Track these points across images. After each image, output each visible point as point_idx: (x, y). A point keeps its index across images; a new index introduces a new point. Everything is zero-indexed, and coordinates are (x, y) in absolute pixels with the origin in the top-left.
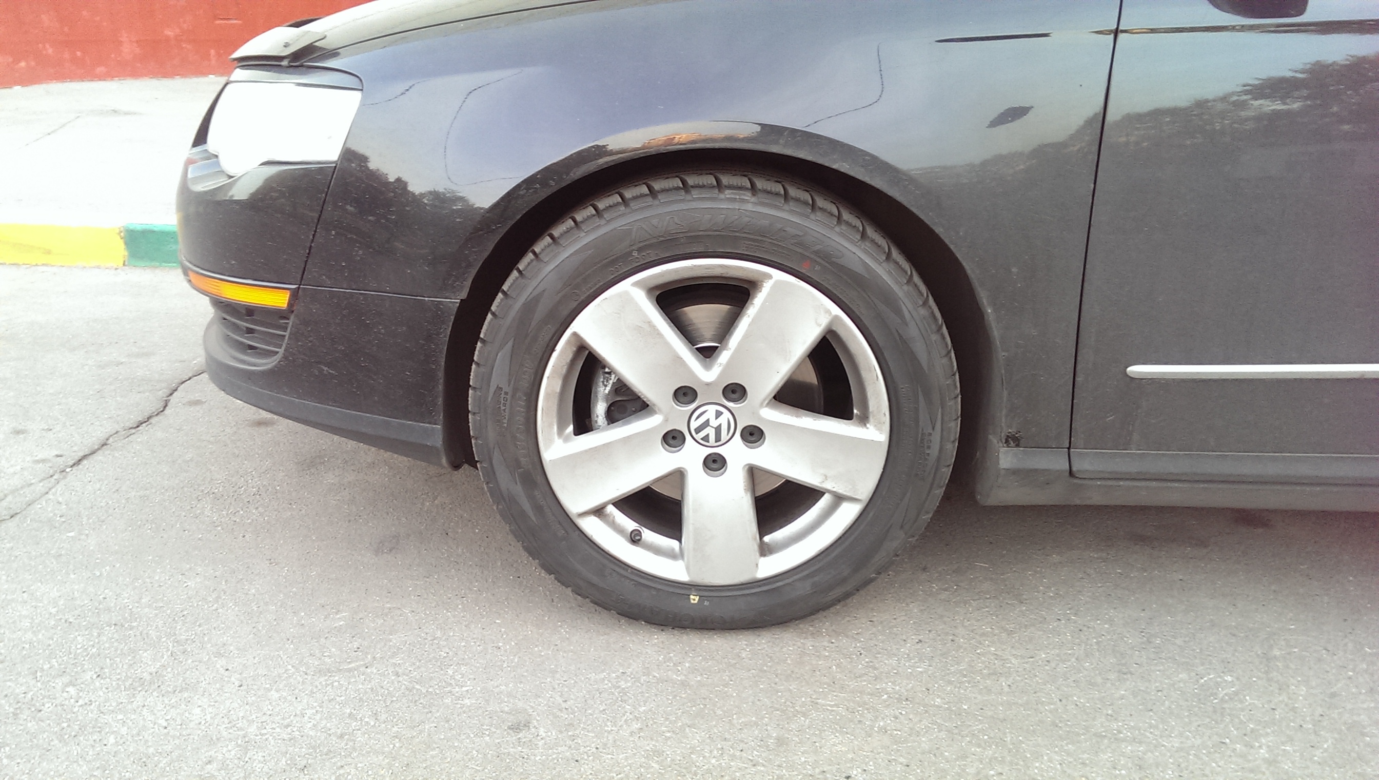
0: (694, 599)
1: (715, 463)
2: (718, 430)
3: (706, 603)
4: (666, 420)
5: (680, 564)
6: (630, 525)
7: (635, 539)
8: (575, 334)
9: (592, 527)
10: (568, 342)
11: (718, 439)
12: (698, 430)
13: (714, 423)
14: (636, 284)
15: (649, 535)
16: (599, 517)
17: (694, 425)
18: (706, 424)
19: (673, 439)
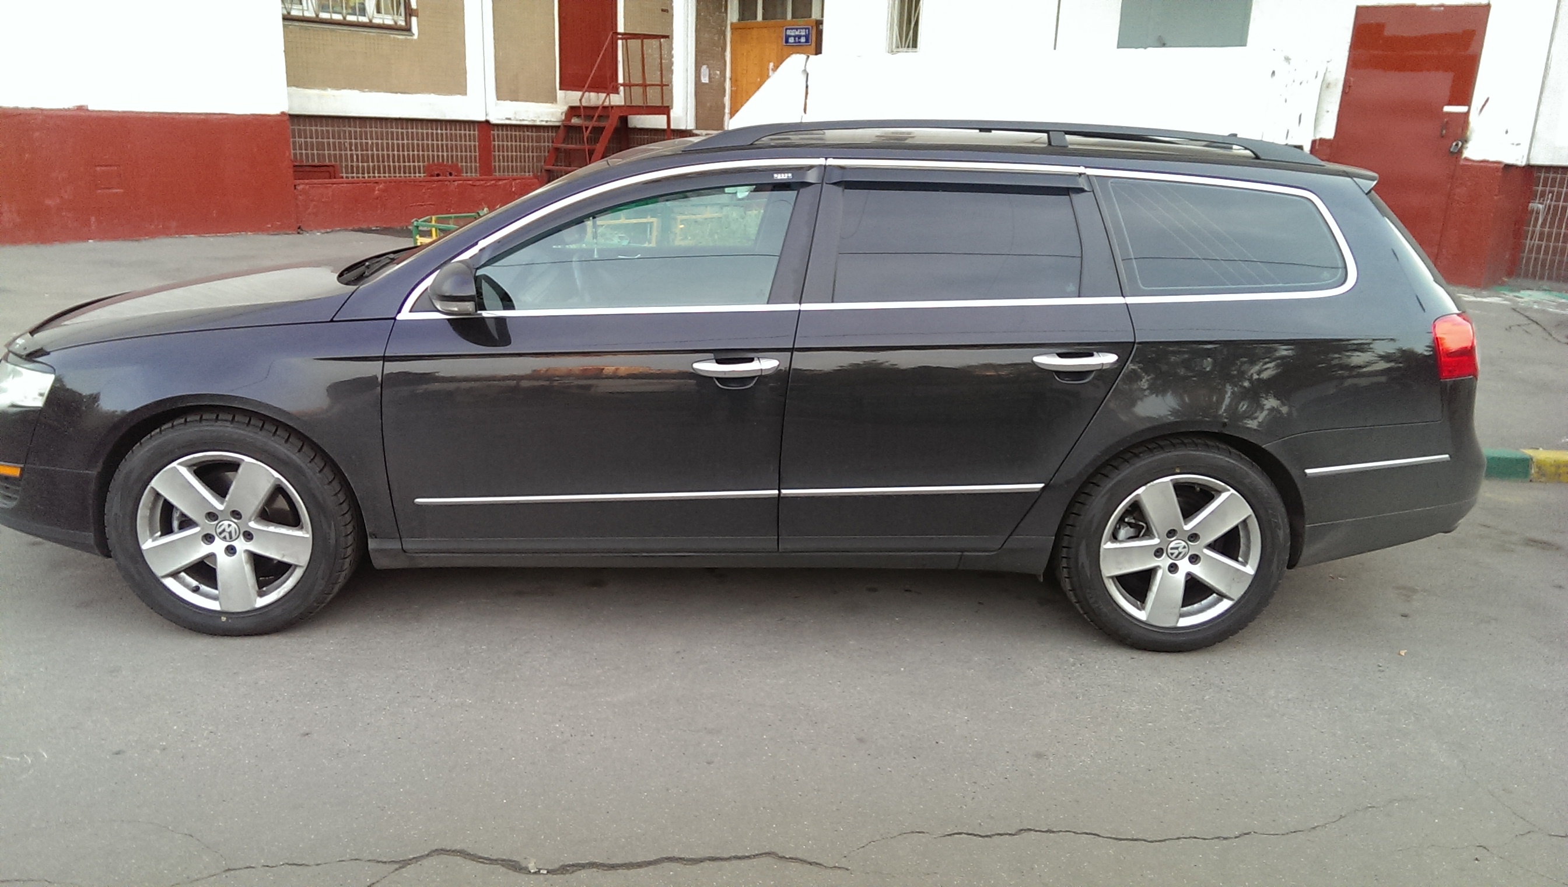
0: (224, 619)
1: (231, 550)
2: (230, 533)
3: (230, 621)
4: (202, 529)
5: (217, 603)
6: (194, 583)
7: (196, 590)
8: (152, 488)
9: (170, 583)
10: (149, 491)
11: (231, 537)
12: (220, 533)
13: (228, 530)
14: (180, 464)
15: (203, 588)
16: (175, 579)
17: (219, 531)
18: (224, 531)
19: (209, 538)
